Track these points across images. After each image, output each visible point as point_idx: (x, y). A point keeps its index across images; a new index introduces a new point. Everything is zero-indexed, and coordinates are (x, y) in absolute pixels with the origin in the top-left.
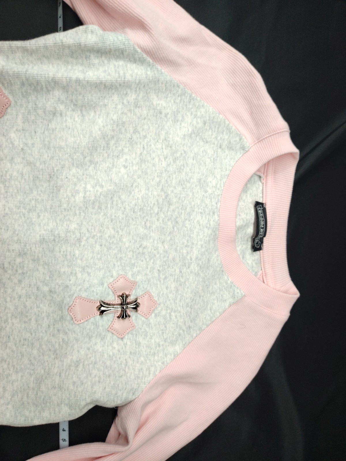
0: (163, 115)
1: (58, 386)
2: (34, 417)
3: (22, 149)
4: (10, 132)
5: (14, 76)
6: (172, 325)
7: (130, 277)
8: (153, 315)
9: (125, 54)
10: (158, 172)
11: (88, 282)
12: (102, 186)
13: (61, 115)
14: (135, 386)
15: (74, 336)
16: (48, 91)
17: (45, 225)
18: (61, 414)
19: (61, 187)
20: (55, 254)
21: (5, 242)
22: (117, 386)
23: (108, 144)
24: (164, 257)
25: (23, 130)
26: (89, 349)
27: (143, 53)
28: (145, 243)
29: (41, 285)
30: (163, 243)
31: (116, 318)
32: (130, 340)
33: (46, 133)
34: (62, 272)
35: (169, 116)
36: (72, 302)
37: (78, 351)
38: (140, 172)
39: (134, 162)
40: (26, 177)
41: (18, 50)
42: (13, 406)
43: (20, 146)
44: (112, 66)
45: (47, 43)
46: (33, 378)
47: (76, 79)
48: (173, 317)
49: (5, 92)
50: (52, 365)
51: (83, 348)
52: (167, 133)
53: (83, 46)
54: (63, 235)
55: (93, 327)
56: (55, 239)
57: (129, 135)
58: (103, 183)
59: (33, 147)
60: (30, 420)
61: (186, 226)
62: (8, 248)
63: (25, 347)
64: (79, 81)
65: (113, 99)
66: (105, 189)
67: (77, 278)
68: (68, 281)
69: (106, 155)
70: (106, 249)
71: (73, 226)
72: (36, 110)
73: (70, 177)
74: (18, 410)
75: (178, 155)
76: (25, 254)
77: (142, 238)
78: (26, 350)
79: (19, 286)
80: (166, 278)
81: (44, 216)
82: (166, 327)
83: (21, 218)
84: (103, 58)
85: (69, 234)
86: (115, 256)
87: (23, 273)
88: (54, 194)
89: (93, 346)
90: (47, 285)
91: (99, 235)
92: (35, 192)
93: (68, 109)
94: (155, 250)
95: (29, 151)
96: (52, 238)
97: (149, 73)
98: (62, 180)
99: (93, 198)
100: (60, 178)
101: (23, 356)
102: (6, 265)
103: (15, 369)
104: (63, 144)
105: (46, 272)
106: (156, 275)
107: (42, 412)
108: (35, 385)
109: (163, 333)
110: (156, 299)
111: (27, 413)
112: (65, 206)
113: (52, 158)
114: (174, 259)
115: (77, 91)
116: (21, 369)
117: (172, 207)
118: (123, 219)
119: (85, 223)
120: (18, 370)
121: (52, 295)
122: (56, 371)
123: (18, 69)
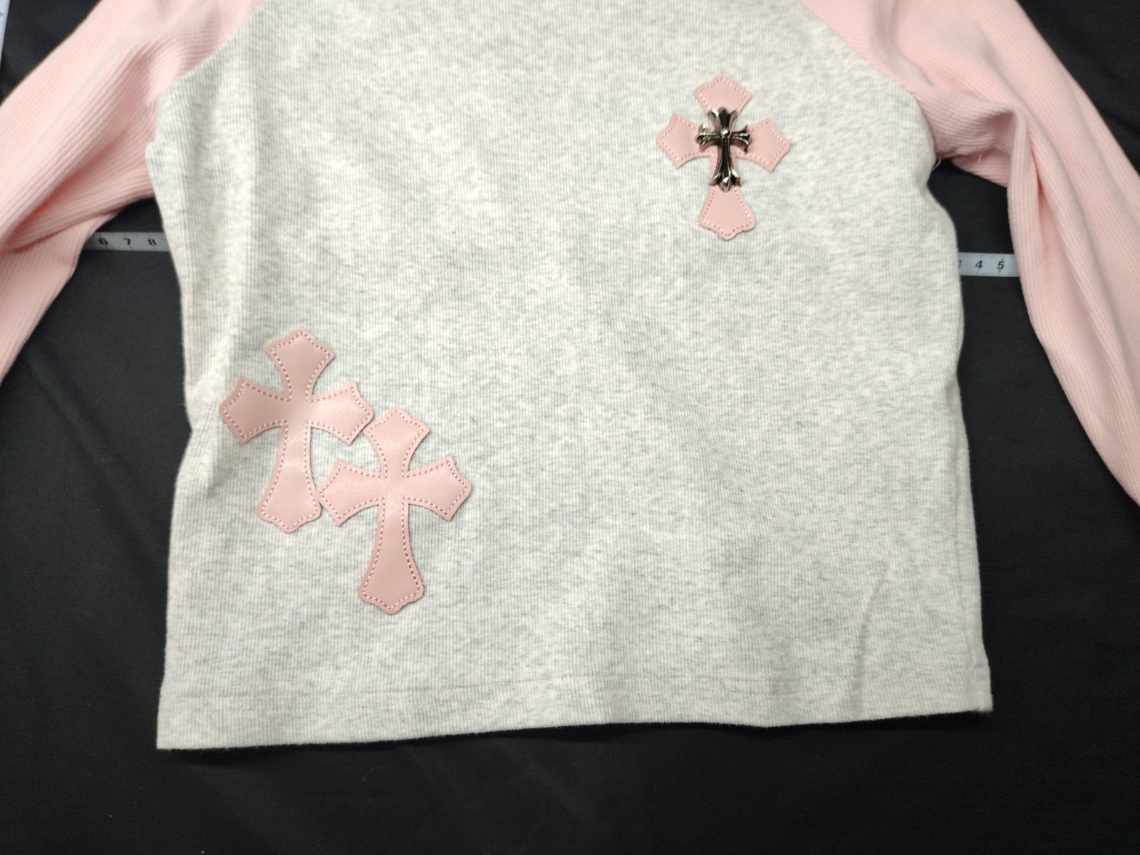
0: (320, 51)
1: (883, 256)
2: (944, 302)
3: (397, 318)
4: (363, 339)
5: (252, 308)
6: (767, 41)
7: (663, 126)
8: (745, 84)
9: (199, 101)
10: (438, 65)
11: (668, 204)
12: (471, 170)
13: (326, 238)
14: (891, 103)
15: (780, 231)
16: (278, 254)
17: (550, 279)
18: (940, 249)
19: (472, 245)
20: (609, 263)
21: (583, 351)
22: (887, 140)
23: (383, 156)
24: (620, 58)
25: (358, 315)
26: (810, 207)
27: (196, 69)
28: (591, 97)
29: (671, 294)
30: (589, 60)
31: (748, 154)
32: (795, 129)
33: (363, 270)
34: (647, 250)
35: (322, 39)
36: (710, 232)
37: (813, 226)
38: (441, 101)
39: (419, 111)
40: (454, 313)
41: (200, 305)
42: (920, 346)
43: (391, 323)
44: (225, 130)
45: (184, 242)
46: (866, 313)
47: (254, 194)
48: (751, 38)
49: (284, 337)
50: (840, 278)
51: (807, 218)
52: (357, 44)
53: (188, 171)
54: (571, 243)
55: (764, 198)
56: (579, 257)
57: (364, 118)
58: (465, 167)
59: (392, 297)
60: (950, 311)
61: (554, 8)
62: (595, 344)
63: (799, 328)
64: (258, 190)
65: (290, 138)
66: (476, 164)
67: (660, 223)
68: (666, 239)
69: (406, 163)
70: (602, 172)
71: (553, 223)
72: (318, 284)
73: (452, 228)
74: (929, 337)
75: (402, 20)
76: (608, 313)
77: (580, 101)
78: (807, 327)
79: (674, 333)
80: (666, 56)
81: (531, 281)
82: (770, 54)
83: (536, 325)
84: (209, 146)
85: (568, 231)
86: (617, 155)
87: (647, 324)
88: (487, 261)
89: (805, 200)
90: (672, 281)
91: (571, 183)
92: (485, 298)
93: (313, 224)
94: (605, 78)
95: (402, 305)
96: (576, 263)
97: (235, 65)
98: (459, 242)
99: (495, 187)
100: (454, 245)
101: (818, 333)
102: (630, 348)
103: (844, 347)
104: (385, 237)
105: (647, 282)
106: (658, 77)
107: (935, 289)
108: (879, 307)
109: (783, 60)
110: (711, 78)
111: (936, 318)
112: (511, 239)
113: (414, 258)
114: (627, 37)
115: (277, 200)
116: (845, 337)
117: (514, 36)
118: (538, 138)
119: (546, 204)
120: (848, 341)
121: (694, 272)
122: (851, 266)
123: (238, 300)
